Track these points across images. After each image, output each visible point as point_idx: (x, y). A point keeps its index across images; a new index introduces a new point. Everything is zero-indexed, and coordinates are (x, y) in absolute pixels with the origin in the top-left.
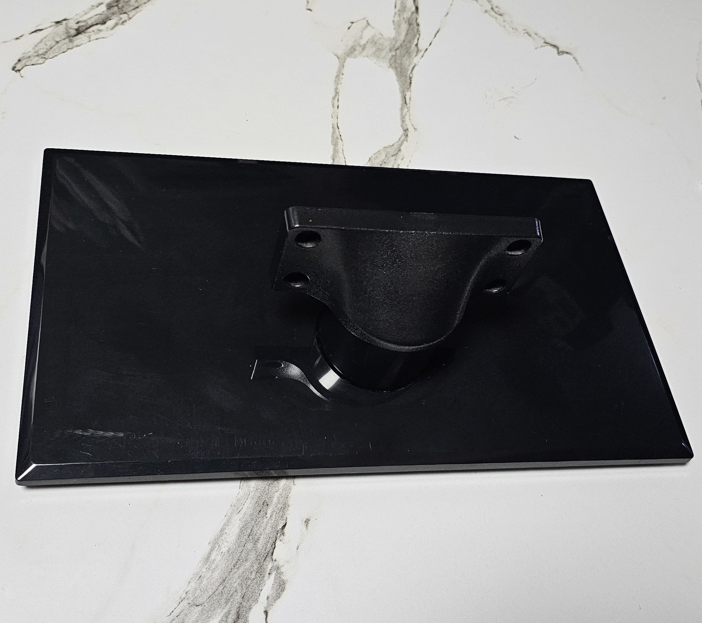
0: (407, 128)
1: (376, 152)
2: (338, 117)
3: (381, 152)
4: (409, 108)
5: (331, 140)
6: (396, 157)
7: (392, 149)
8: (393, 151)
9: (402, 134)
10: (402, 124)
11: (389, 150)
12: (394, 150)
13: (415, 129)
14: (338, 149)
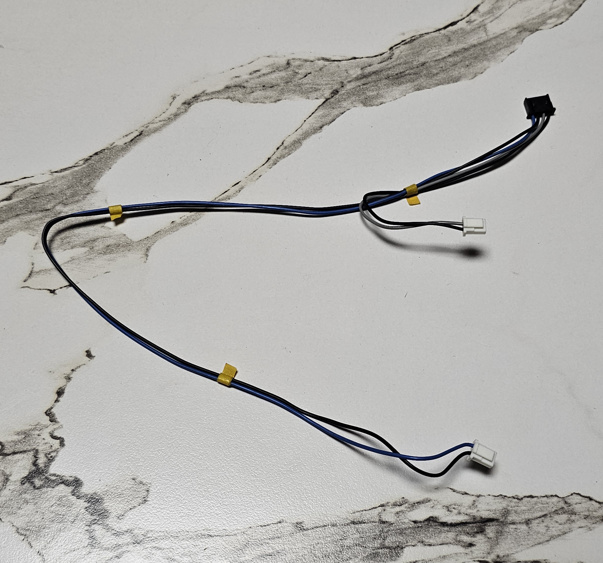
0: (182, 105)
1: (258, 104)
2: (252, 172)
3: (252, 100)
4: (146, 126)
5: (296, 150)
6: (241, 84)
7: (234, 95)
8: (237, 92)
9: (199, 103)
10: (182, 114)
11: (240, 96)
12: (234, 93)
13: (174, 98)
14: (300, 135)
